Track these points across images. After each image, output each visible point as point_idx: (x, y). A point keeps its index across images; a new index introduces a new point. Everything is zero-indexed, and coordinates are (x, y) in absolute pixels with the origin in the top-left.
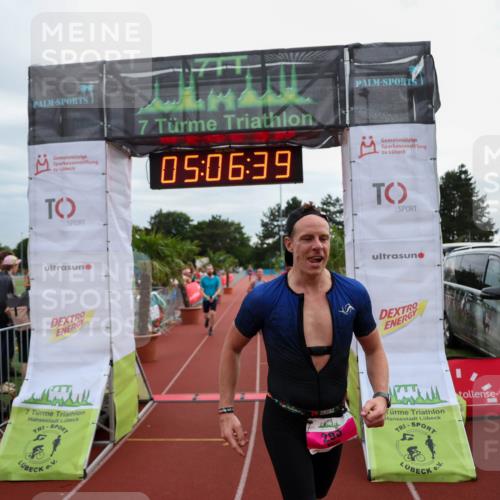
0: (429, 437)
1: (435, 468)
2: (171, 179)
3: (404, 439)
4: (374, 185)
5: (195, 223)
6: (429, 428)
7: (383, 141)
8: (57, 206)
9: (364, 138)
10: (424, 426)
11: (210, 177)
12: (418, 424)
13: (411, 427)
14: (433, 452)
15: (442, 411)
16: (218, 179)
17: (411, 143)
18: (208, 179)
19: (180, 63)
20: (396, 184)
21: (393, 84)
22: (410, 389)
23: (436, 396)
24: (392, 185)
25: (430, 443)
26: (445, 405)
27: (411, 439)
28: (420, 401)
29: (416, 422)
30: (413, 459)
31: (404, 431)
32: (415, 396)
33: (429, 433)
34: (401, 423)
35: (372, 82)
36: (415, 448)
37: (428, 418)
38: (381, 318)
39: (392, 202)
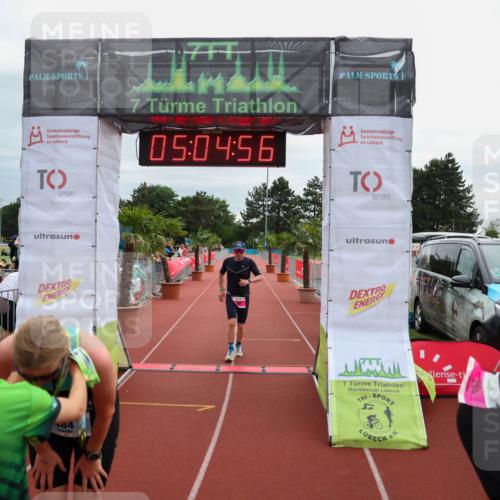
0: (388, 408)
1: (391, 437)
2: (160, 157)
3: (365, 408)
4: (352, 173)
5: (179, 198)
6: (388, 400)
7: (362, 131)
8: (49, 177)
9: (345, 128)
11: (197, 157)
12: (379, 396)
13: (372, 398)
14: (391, 421)
15: (402, 385)
16: (205, 159)
17: (388, 135)
18: (195, 159)
19: (173, 45)
20: (371, 173)
21: (375, 77)
22: (374, 362)
23: (396, 372)
24: (368, 173)
25: (388, 413)
26: (404, 380)
27: (371, 409)
28: (383, 374)
29: (377, 393)
30: (371, 427)
31: (365, 401)
32: (378, 369)
33: (388, 404)
34: (363, 394)
35: (354, 75)
36: (374, 416)
37: (388, 391)
38: (351, 298)
39: (367, 189)
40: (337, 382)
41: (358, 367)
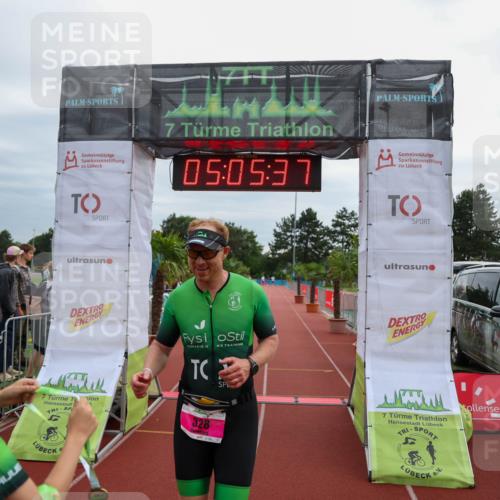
0: (430, 443)
1: (435, 474)
2: (194, 181)
3: (406, 443)
4: (390, 197)
6: (431, 434)
7: (400, 155)
8: (83, 201)
9: (382, 151)
10: (426, 431)
13: (414, 431)
14: (434, 458)
15: (445, 419)
16: (239, 183)
17: (427, 158)
19: (208, 70)
20: (411, 197)
21: (413, 100)
22: (415, 394)
23: (439, 404)
24: (407, 197)
26: (447, 413)
27: (412, 443)
28: (424, 407)
29: (419, 426)
30: (413, 463)
31: (407, 435)
32: (420, 401)
33: (431, 439)
35: (392, 98)
36: (416, 452)
37: (430, 424)
38: (390, 326)
39: (406, 214)
40: (376, 413)
41: (398, 398)
